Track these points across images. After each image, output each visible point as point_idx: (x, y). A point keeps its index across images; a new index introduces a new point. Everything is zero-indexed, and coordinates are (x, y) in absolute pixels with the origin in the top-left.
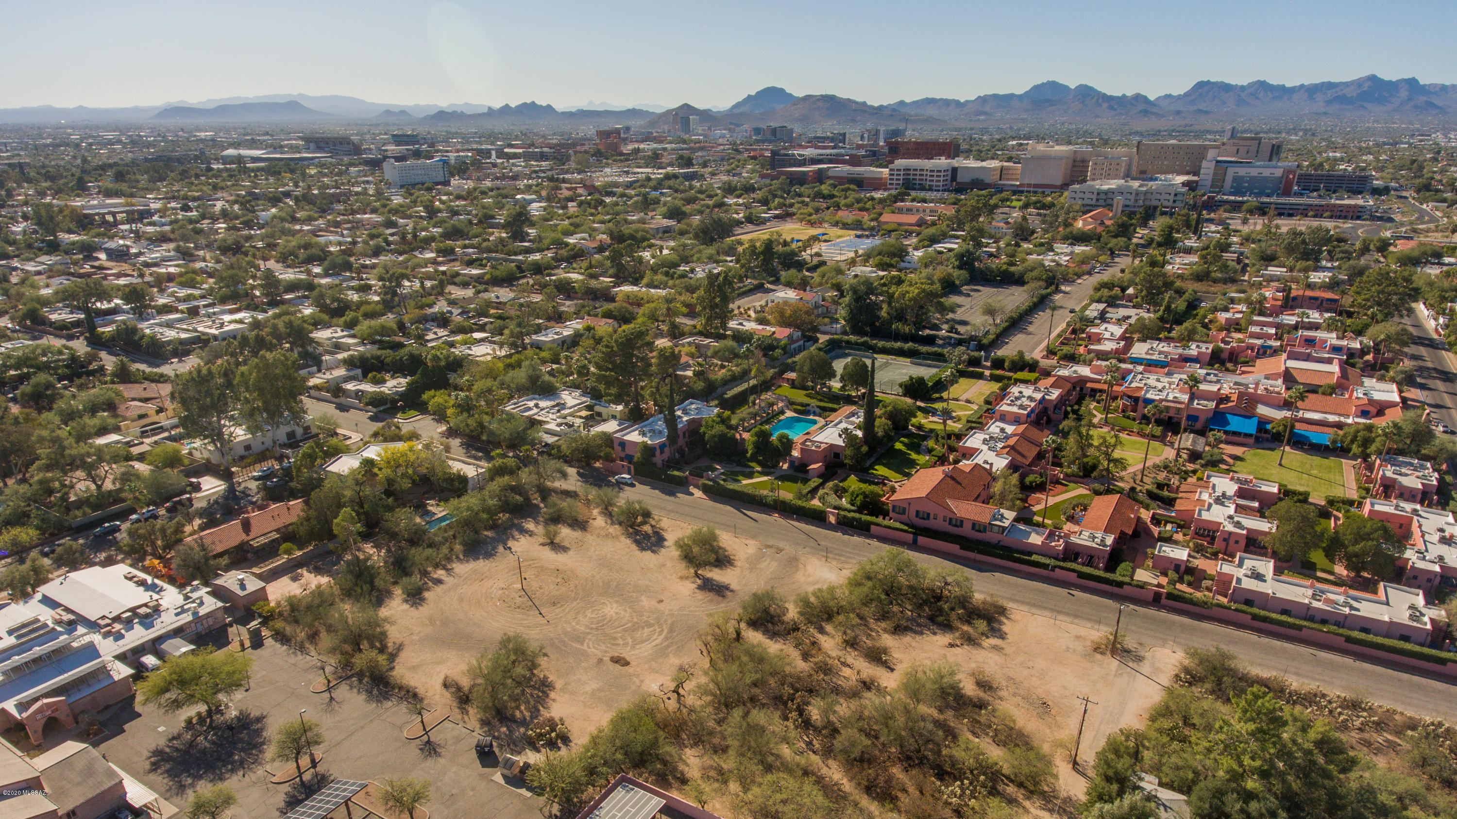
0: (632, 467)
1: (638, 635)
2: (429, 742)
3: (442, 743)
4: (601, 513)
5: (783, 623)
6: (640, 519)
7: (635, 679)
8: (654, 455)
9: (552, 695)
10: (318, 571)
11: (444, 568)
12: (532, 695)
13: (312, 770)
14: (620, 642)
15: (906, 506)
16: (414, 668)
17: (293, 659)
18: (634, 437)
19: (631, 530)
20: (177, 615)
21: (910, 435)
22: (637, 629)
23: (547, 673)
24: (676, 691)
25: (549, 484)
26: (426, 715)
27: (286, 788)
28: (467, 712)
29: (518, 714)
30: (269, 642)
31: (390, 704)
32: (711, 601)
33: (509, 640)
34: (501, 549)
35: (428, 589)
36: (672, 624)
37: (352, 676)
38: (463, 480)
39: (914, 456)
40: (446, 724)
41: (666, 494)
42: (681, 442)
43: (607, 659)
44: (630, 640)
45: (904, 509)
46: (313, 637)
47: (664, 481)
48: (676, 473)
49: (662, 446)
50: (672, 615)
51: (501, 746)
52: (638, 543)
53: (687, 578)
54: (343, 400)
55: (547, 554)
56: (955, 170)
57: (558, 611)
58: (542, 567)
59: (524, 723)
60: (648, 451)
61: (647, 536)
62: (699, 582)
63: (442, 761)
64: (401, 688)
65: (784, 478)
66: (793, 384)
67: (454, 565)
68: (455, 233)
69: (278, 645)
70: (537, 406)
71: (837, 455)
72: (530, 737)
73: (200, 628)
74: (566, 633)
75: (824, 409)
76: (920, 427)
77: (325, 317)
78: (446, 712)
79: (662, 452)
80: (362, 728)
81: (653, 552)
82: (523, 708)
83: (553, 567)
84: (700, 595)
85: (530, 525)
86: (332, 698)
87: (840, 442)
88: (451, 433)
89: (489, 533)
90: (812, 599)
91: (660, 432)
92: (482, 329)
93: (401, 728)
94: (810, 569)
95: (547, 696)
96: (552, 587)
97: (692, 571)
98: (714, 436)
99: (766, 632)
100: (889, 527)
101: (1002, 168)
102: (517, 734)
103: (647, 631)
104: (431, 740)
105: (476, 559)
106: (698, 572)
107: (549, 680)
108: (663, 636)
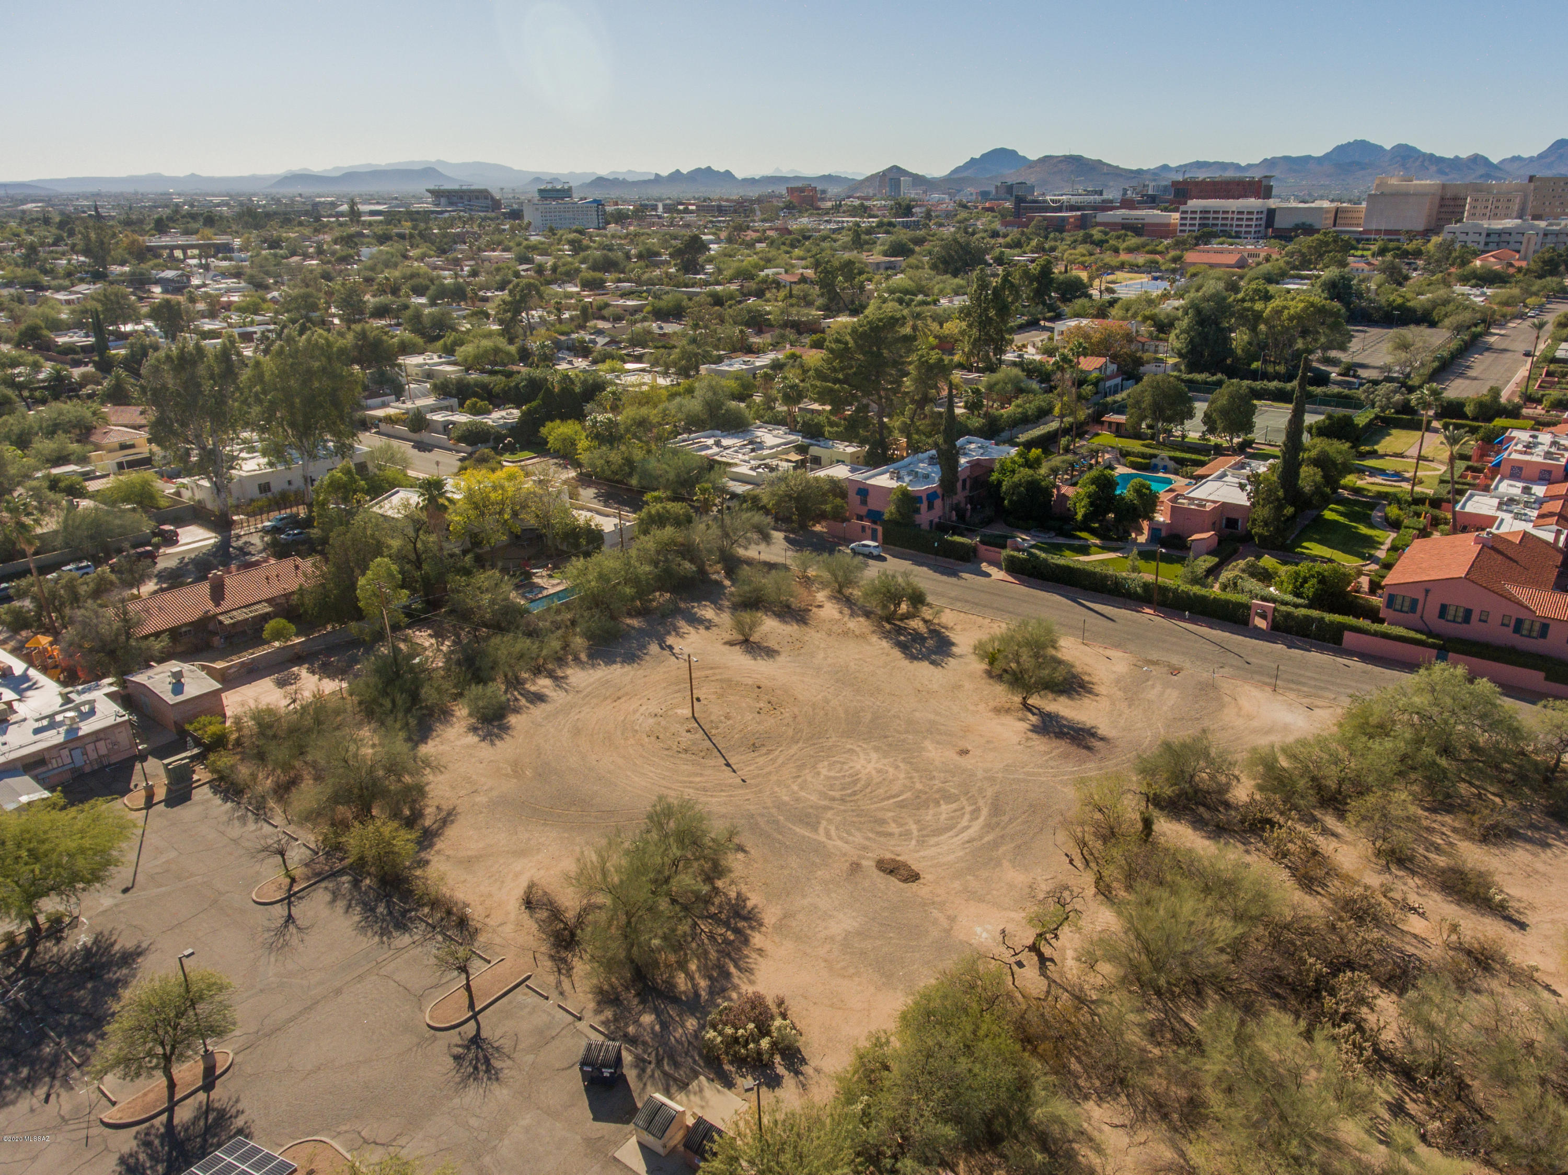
0: (880, 529)
1: (928, 816)
2: (476, 1040)
3: (507, 1044)
4: (831, 598)
5: (1227, 805)
6: (904, 607)
7: (935, 913)
8: (917, 511)
9: (757, 939)
10: (327, 671)
11: (551, 675)
12: (712, 937)
13: (200, 1098)
14: (893, 828)
15: (1420, 596)
16: (468, 862)
17: (236, 830)
18: (883, 480)
19: (888, 626)
20: (37, 731)
21: (1341, 501)
22: (925, 805)
23: (744, 889)
25: (741, 552)
26: (477, 967)
28: (570, 969)
29: (681, 982)
30: (203, 794)
31: (406, 939)
32: (1065, 756)
33: (668, 812)
34: (654, 648)
35: (517, 711)
36: (996, 797)
37: (342, 872)
38: (595, 538)
39: (1364, 530)
40: (521, 995)
41: (943, 573)
42: (960, 496)
43: (868, 864)
44: (914, 827)
45: (1414, 602)
46: (283, 790)
47: (936, 552)
48: (957, 539)
49: (932, 497)
50: (992, 780)
51: (641, 1064)
52: (903, 647)
53: (1008, 711)
55: (739, 660)
56: (1271, 213)
57: (761, 761)
58: (729, 681)
59: (693, 1005)
60: (908, 501)
61: (917, 637)
62: (1034, 719)
63: (501, 1093)
64: (435, 904)
65: (1146, 555)
66: (1118, 430)
67: (569, 672)
68: (608, 265)
69: (217, 801)
70: (718, 444)
71: (1232, 523)
72: (710, 1046)
73: (79, 760)
74: (780, 806)
75: (1181, 462)
76: (1357, 491)
78: (523, 966)
79: (930, 507)
80: (338, 992)
81: (933, 663)
82: (693, 967)
83: (750, 681)
84: (1040, 744)
85: (708, 613)
86: (290, 918)
87: (1241, 499)
88: (585, 480)
89: (635, 622)
90: (1284, 763)
91: (926, 476)
92: (639, 359)
93: (419, 1000)
94: (1244, 702)
95: (746, 941)
96: (749, 716)
97: (1017, 699)
98: (1017, 486)
99: (1198, 824)
100: (1385, 636)
101: (1337, 210)
102: (679, 1032)
103: (945, 809)
104: (484, 1034)
105: (610, 661)
106: (1030, 701)
107: (750, 904)
108: (981, 821)
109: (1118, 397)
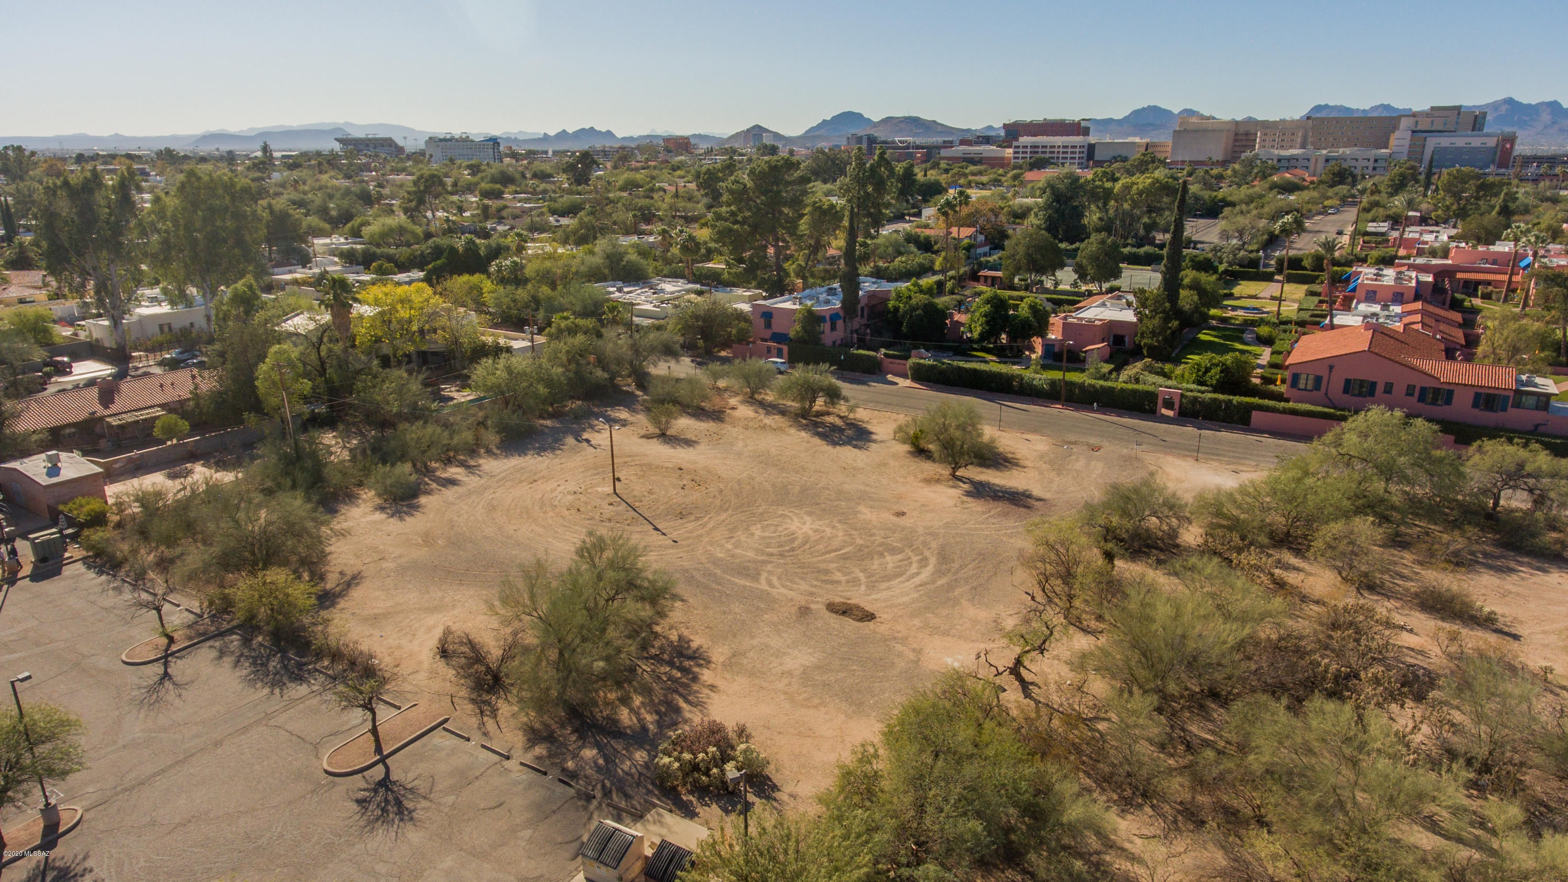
1: (876, 564)
2: (385, 783)
3: (423, 786)
4: (744, 402)
5: (1180, 548)
6: (819, 404)
7: (899, 647)
8: (822, 330)
9: (707, 675)
10: (223, 465)
12: (655, 677)
14: (838, 576)
16: (375, 620)
17: (109, 600)
18: (787, 305)
19: (804, 422)
21: (1215, 328)
22: (870, 556)
23: (686, 633)
24: (1015, 670)
25: (648, 368)
26: (384, 714)
28: (494, 714)
29: (625, 716)
30: (75, 570)
31: (303, 689)
32: (1005, 515)
34: (570, 441)
35: (428, 493)
36: (943, 550)
37: (231, 631)
39: (1240, 347)
40: (439, 739)
41: (851, 383)
42: (860, 322)
43: (818, 606)
44: (861, 576)
46: (169, 561)
48: (862, 352)
49: (834, 317)
50: (935, 535)
52: (822, 436)
53: (938, 481)
56: (1091, 146)
57: (690, 526)
58: (649, 465)
59: (641, 737)
60: (812, 320)
61: (836, 429)
62: (966, 486)
63: (413, 836)
64: (336, 656)
67: (481, 461)
68: (506, 180)
72: (665, 775)
74: (716, 562)
75: (1059, 303)
76: (1224, 320)
78: (439, 710)
79: (833, 328)
80: (217, 744)
81: (855, 447)
82: (637, 703)
83: (671, 465)
84: (977, 506)
85: (623, 414)
86: (166, 675)
87: (1129, 317)
89: (548, 423)
93: (316, 748)
95: (695, 679)
96: (673, 492)
97: (946, 472)
102: (627, 765)
103: (891, 561)
104: (394, 777)
105: (522, 451)
106: (959, 473)
107: (694, 645)
108: (930, 568)
109: (990, 259)
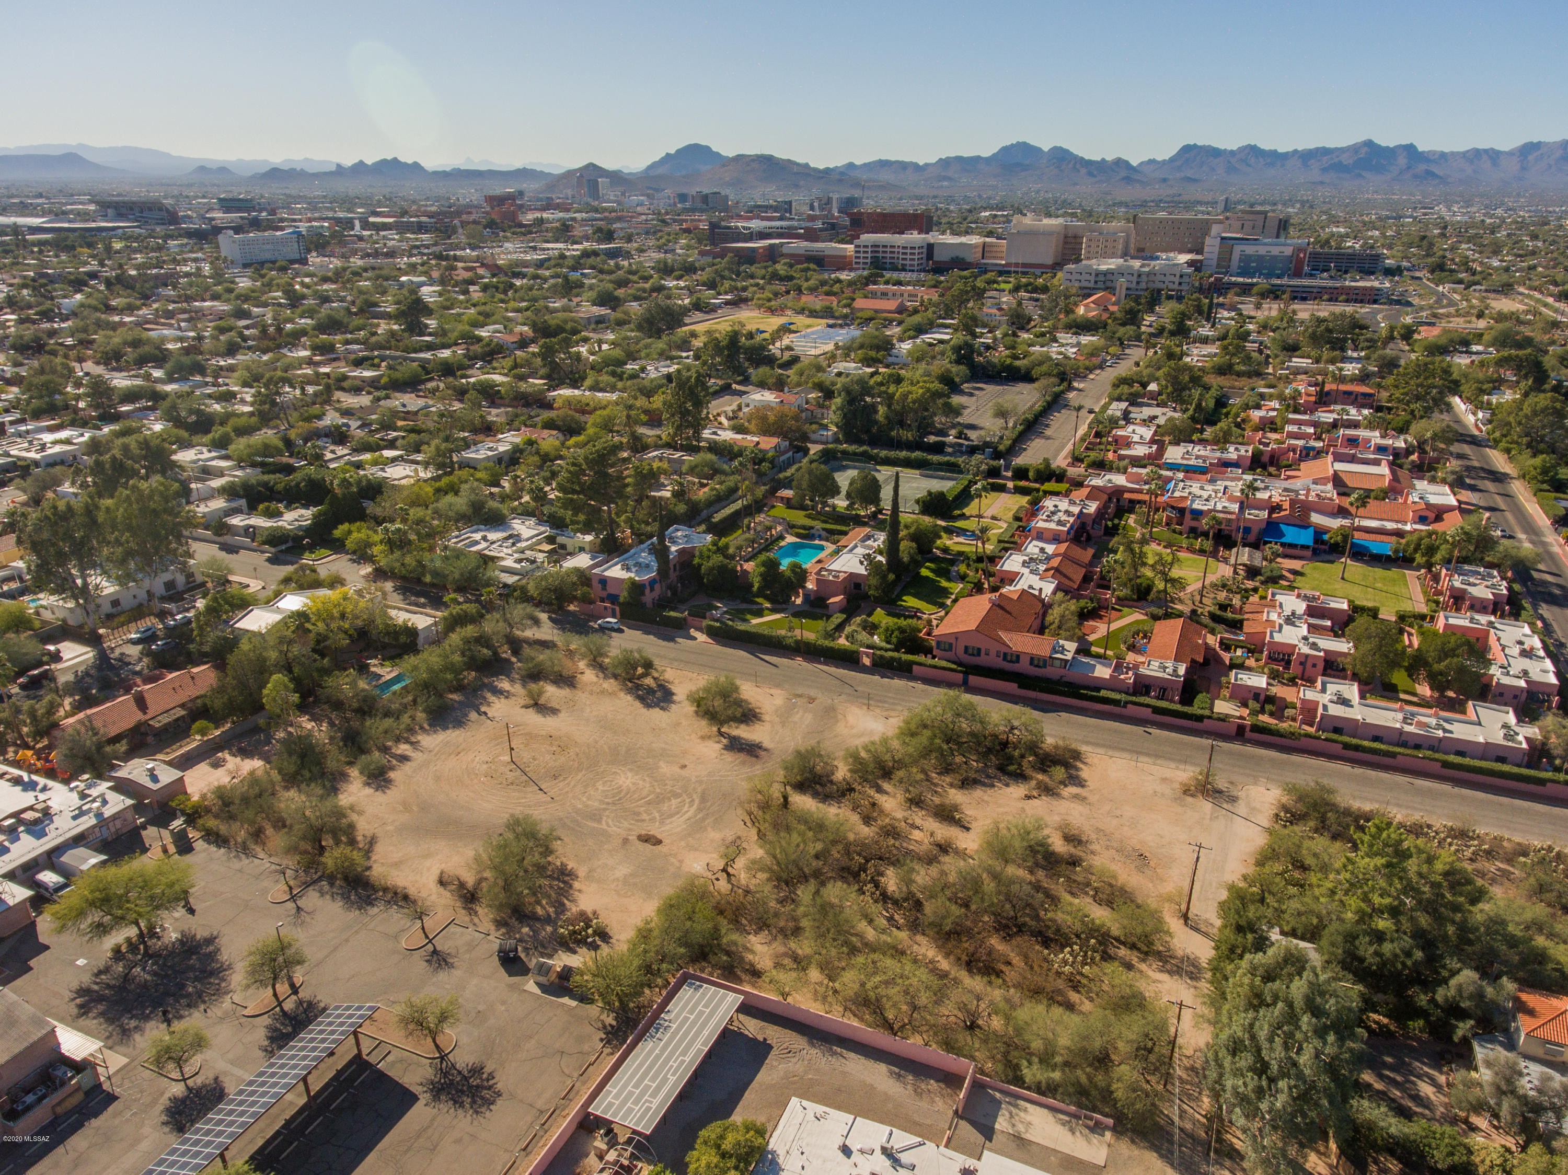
0: (618, 608)
1: (665, 807)
2: (435, 952)
3: (453, 952)
4: (588, 665)
5: (831, 782)
6: (640, 670)
7: (672, 860)
8: (643, 593)
9: (576, 885)
10: (245, 753)
11: (407, 741)
12: (551, 887)
13: (294, 997)
14: (645, 816)
15: (953, 641)
16: (397, 865)
17: (236, 864)
18: (616, 571)
19: (630, 684)
20: (75, 818)
21: (935, 559)
22: (662, 801)
23: (564, 859)
24: (724, 870)
25: (518, 633)
26: (425, 919)
27: (266, 1020)
28: (476, 912)
29: (539, 910)
30: (200, 845)
31: (375, 910)
32: (743, 763)
33: (517, 822)
34: (473, 715)
35: (392, 768)
36: (703, 793)
37: (320, 879)
38: (412, 632)
39: (944, 583)
40: (454, 928)
41: (664, 639)
42: (673, 576)
43: (633, 838)
44: (657, 815)
45: (951, 645)
46: (258, 835)
47: (658, 624)
48: (672, 614)
49: (652, 582)
50: (701, 782)
51: (526, 950)
52: (641, 699)
53: (709, 737)
54: (228, 539)
55: (533, 718)
56: (930, 247)
57: (561, 785)
58: (529, 734)
59: (548, 920)
60: (636, 588)
61: (650, 691)
62: (725, 741)
63: (457, 973)
64: (385, 890)
65: (799, 614)
66: (789, 504)
67: (420, 737)
68: (332, 325)
69: (213, 848)
70: (484, 538)
71: (857, 586)
72: (562, 936)
73: (106, 833)
74: (577, 811)
75: (831, 532)
76: (946, 550)
77: (184, 434)
78: (448, 915)
79: (652, 590)
80: (347, 940)
81: (662, 709)
82: (544, 902)
83: (543, 732)
84: (729, 757)
85: (505, 685)
86: (298, 908)
87: (862, 571)
88: (380, 574)
89: (455, 697)
90: (863, 754)
91: (647, 566)
92: (392, 445)
93: (396, 938)
94: (851, 719)
95: (571, 887)
96: (548, 757)
97: (715, 729)
98: (712, 569)
99: (815, 795)
100: (935, 667)
101: (984, 245)
102: (544, 933)
103: (674, 802)
104: (438, 949)
105: (445, 728)
106: (722, 730)
107: (569, 867)
108: (695, 806)
109: (788, 473)
